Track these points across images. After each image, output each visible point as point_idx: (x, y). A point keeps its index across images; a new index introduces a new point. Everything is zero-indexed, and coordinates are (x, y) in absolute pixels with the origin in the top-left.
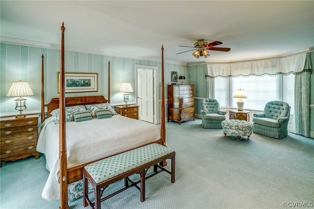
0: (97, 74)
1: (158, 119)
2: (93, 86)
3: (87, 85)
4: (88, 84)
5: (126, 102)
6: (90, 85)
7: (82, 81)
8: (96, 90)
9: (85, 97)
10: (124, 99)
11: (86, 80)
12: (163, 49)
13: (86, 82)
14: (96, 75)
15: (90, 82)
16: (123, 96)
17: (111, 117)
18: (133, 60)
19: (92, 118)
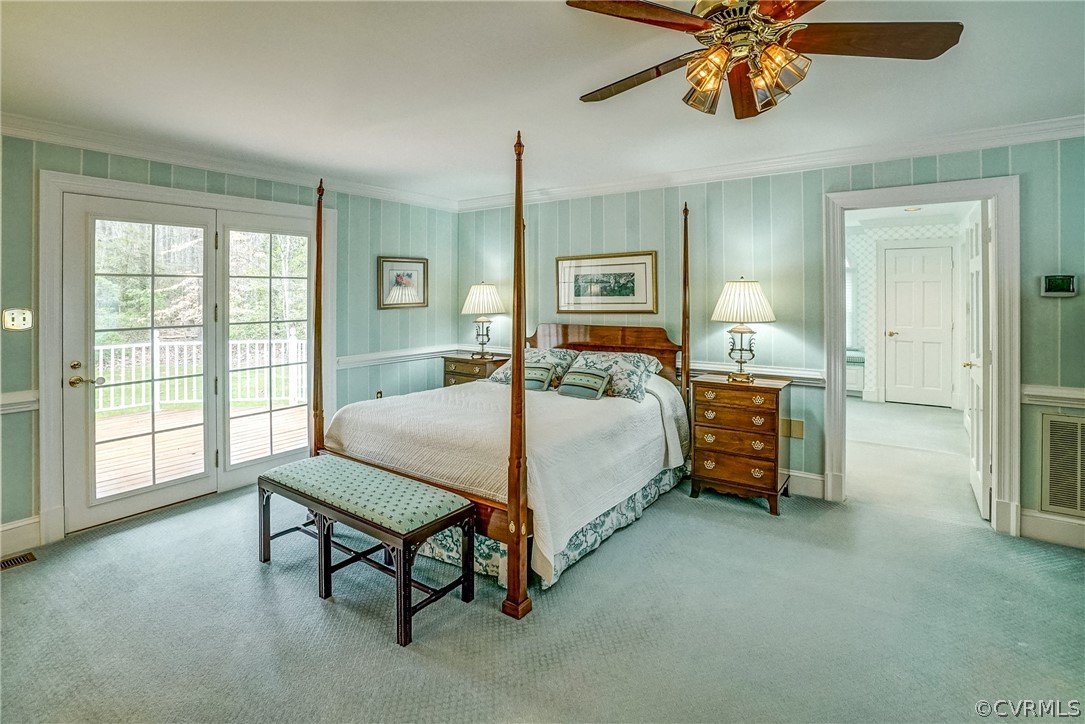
0: (654, 254)
1: (1015, 503)
2: (642, 296)
3: (623, 292)
4: (627, 288)
5: (741, 363)
6: (632, 292)
7: (612, 281)
8: (649, 307)
9: (624, 329)
10: (732, 350)
11: (621, 276)
12: (519, 146)
13: (622, 281)
14: (648, 259)
15: (633, 282)
16: (729, 335)
17: (593, 397)
18: (811, 176)
19: (546, 386)
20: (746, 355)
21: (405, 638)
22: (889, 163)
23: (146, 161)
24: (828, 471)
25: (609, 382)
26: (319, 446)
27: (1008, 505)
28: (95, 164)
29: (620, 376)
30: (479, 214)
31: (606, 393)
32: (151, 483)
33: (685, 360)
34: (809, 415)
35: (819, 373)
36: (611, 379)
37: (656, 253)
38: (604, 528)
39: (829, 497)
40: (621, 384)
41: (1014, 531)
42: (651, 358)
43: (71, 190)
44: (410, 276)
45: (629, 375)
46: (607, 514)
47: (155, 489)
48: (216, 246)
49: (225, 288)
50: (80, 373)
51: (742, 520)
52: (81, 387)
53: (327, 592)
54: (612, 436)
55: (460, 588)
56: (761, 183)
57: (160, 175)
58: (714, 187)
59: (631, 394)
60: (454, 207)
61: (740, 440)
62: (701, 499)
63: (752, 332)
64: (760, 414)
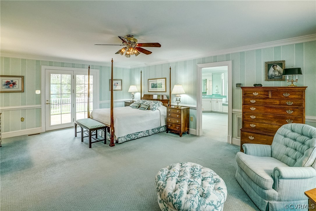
2: (163, 88)
5: (178, 103)
6: (161, 87)
8: (165, 91)
10: (176, 100)
13: (160, 85)
14: (164, 79)
17: (144, 110)
18: (194, 60)
19: (137, 107)
20: (179, 102)
21: (90, 147)
22: (209, 57)
23: (60, 62)
24: (197, 129)
25: (149, 107)
26: (89, 117)
27: (230, 137)
28: (51, 64)
29: (151, 105)
30: (134, 69)
31: (148, 109)
32: (61, 123)
33: (170, 103)
34: (194, 116)
35: (195, 106)
36: (149, 106)
37: (166, 78)
38: (138, 135)
39: (197, 135)
40: (151, 107)
41: (231, 143)
42: (160, 102)
43: (47, 68)
44: (117, 83)
45: (153, 105)
46: (139, 133)
47: (61, 124)
48: (73, 78)
49: (75, 86)
50: (48, 102)
51: (175, 138)
52: (48, 105)
53: (82, 141)
54: (141, 117)
55: (104, 141)
56: (185, 62)
57: (63, 65)
58: (177, 63)
59: (152, 109)
60: (129, 67)
61: (175, 120)
62: (168, 134)
63: (180, 96)
64: (178, 114)
